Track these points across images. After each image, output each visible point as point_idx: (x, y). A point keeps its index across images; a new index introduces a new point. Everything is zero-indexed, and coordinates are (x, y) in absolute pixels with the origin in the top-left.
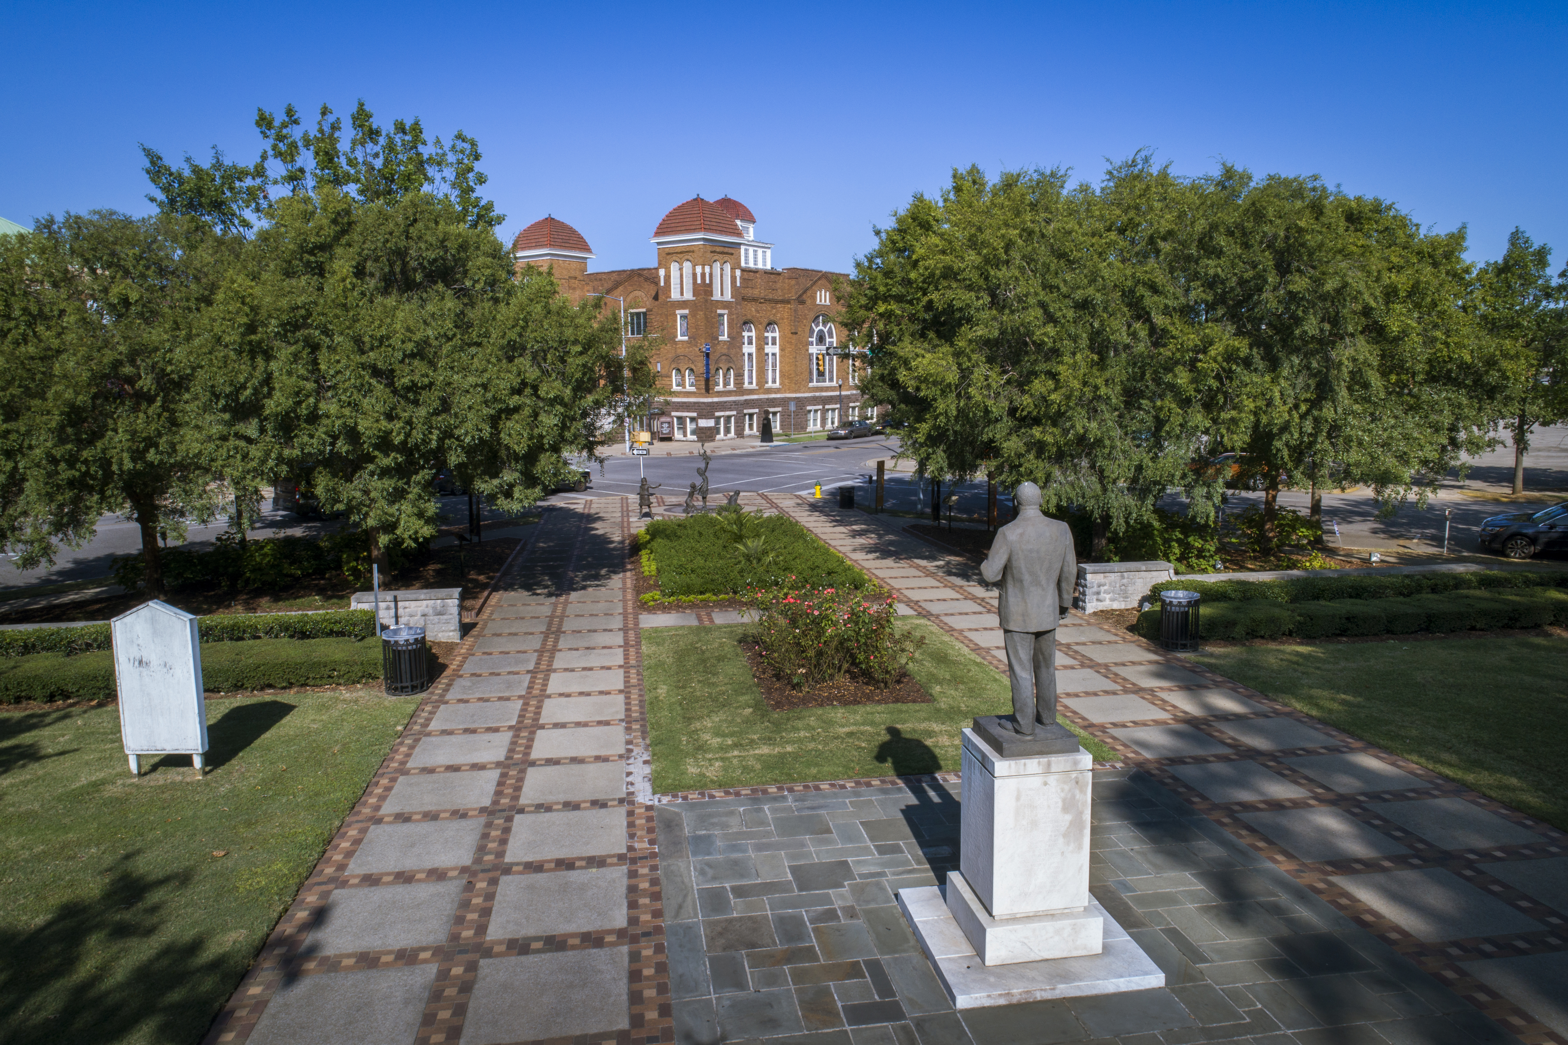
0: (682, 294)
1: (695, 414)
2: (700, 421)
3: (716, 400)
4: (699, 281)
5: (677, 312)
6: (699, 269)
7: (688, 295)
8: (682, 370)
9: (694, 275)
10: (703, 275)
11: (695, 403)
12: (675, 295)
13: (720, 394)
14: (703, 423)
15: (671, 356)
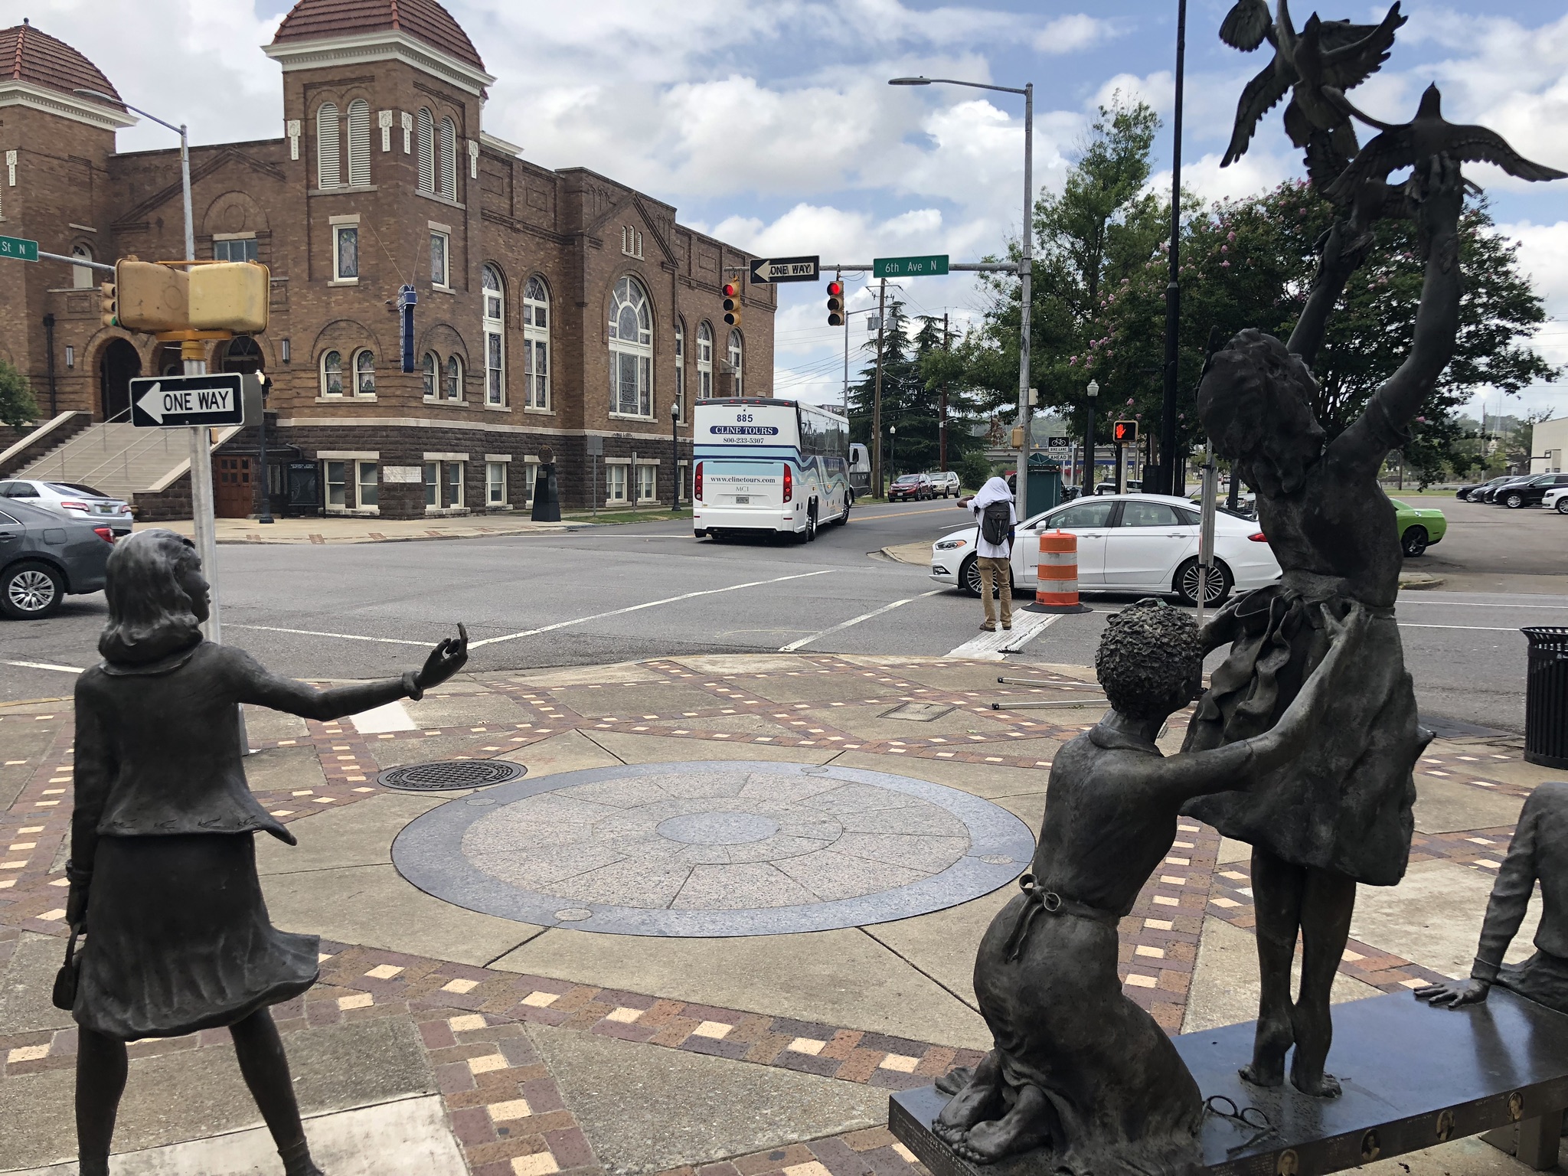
0: (344, 177)
1: (375, 455)
2: (386, 470)
3: (424, 423)
4: (386, 147)
5: (332, 220)
6: (385, 119)
7: (360, 180)
8: (345, 355)
9: (375, 134)
10: (396, 132)
11: (375, 428)
12: (327, 181)
13: (432, 410)
14: (394, 475)
15: (317, 320)
